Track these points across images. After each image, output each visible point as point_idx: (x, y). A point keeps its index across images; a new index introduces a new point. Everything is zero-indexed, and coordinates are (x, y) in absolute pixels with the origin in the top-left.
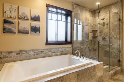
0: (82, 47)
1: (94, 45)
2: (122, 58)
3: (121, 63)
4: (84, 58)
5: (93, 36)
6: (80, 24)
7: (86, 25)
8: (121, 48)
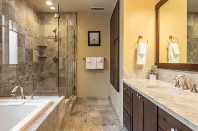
0: (20, 77)
1: (42, 71)
2: (77, 84)
3: (76, 90)
4: (32, 98)
5: (39, 56)
6: (12, 30)
7: (29, 35)
8: (76, 71)
